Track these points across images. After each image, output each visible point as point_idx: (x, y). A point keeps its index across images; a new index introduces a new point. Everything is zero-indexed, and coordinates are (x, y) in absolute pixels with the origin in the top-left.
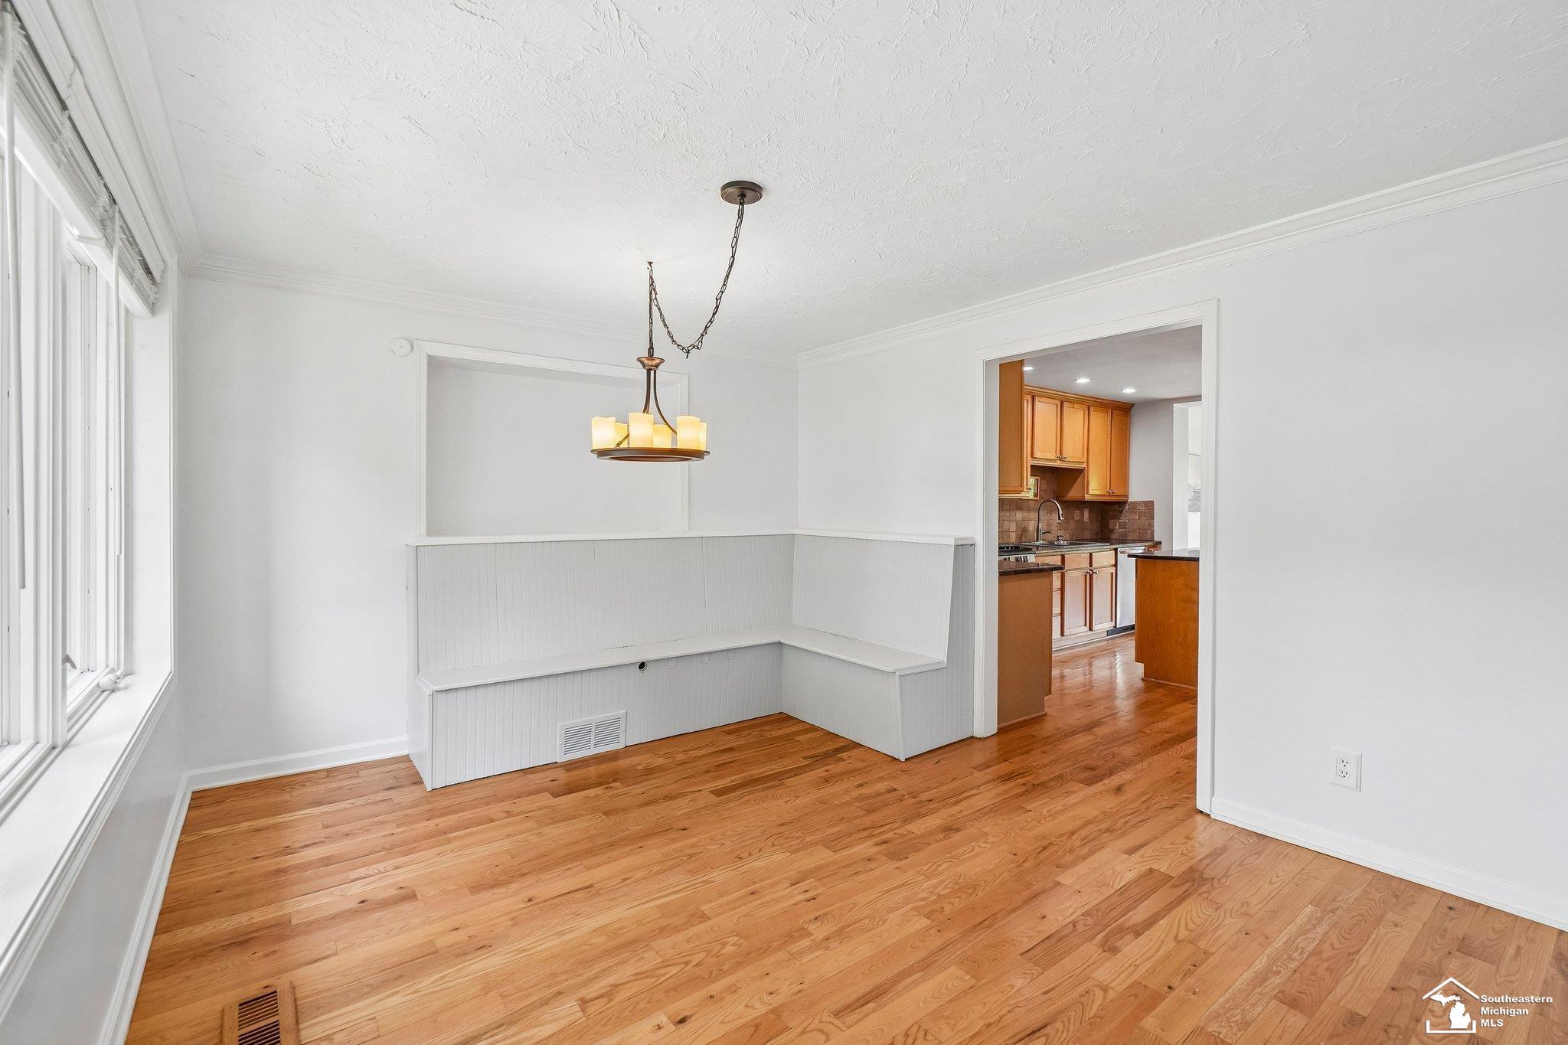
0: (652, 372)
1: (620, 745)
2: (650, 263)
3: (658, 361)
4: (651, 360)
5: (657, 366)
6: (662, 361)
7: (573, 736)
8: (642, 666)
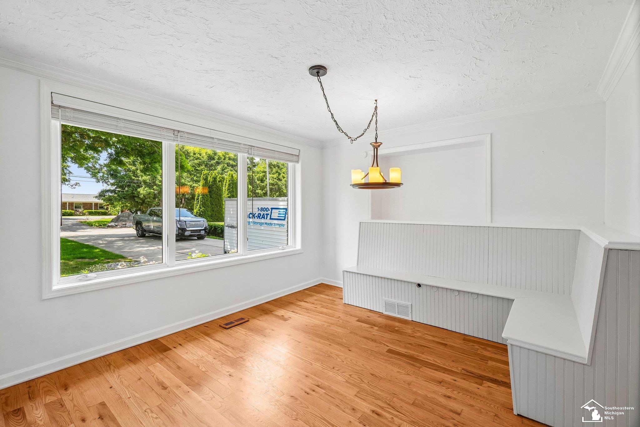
0: (376, 149)
1: (409, 318)
2: (376, 101)
3: (379, 144)
4: (376, 143)
5: (379, 146)
6: (382, 143)
7: (388, 305)
8: (419, 285)
